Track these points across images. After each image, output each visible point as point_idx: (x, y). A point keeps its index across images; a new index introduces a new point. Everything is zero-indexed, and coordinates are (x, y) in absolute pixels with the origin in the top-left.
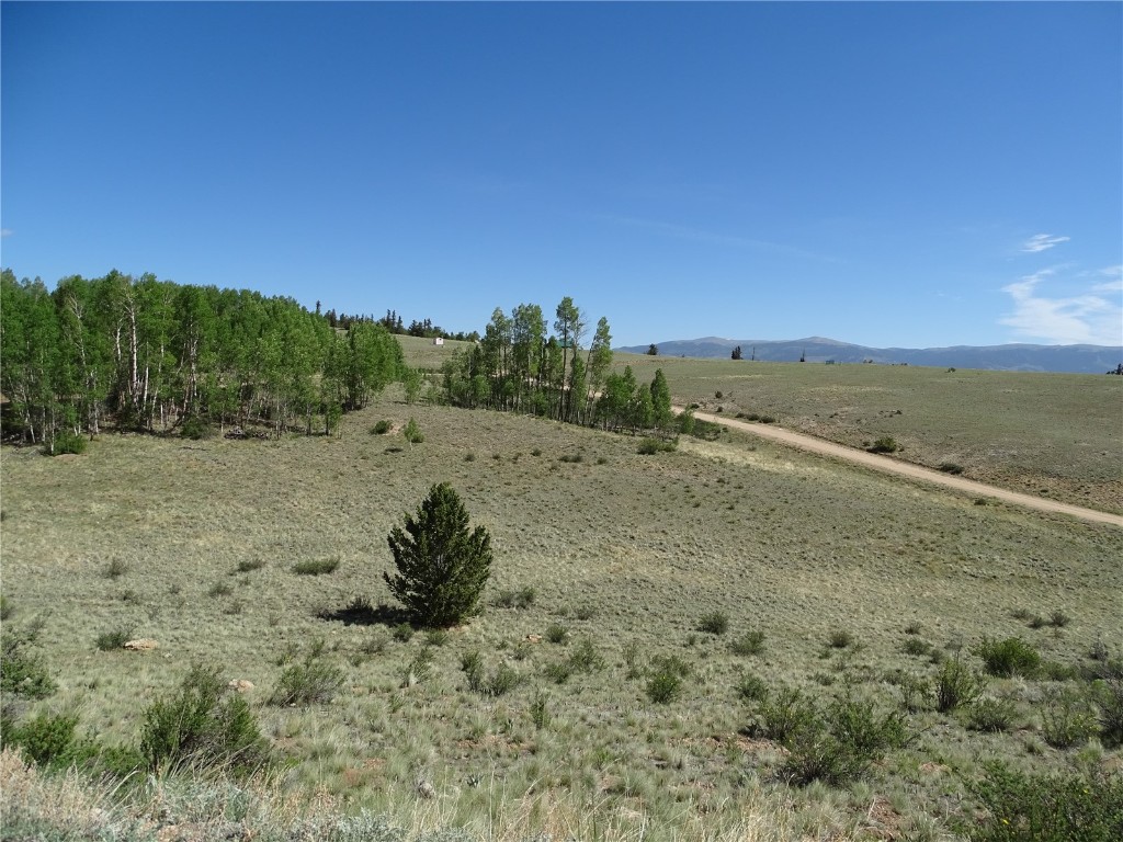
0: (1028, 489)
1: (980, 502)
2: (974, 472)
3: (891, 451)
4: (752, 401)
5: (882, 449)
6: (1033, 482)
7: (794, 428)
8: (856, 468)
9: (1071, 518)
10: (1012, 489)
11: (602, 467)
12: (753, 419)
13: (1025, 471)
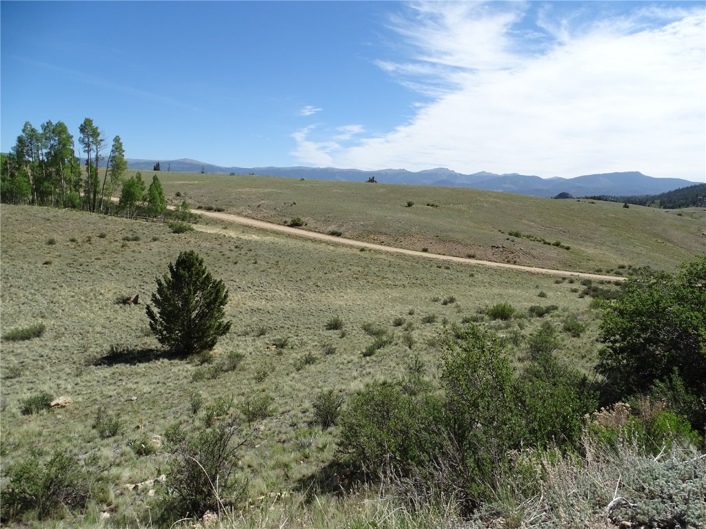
0: (374, 241)
1: (362, 250)
2: (347, 234)
3: (301, 225)
4: (203, 198)
5: (295, 224)
6: (376, 238)
7: (239, 214)
8: (289, 236)
9: (405, 255)
10: (368, 242)
11: (156, 242)
12: (209, 209)
13: (371, 233)
